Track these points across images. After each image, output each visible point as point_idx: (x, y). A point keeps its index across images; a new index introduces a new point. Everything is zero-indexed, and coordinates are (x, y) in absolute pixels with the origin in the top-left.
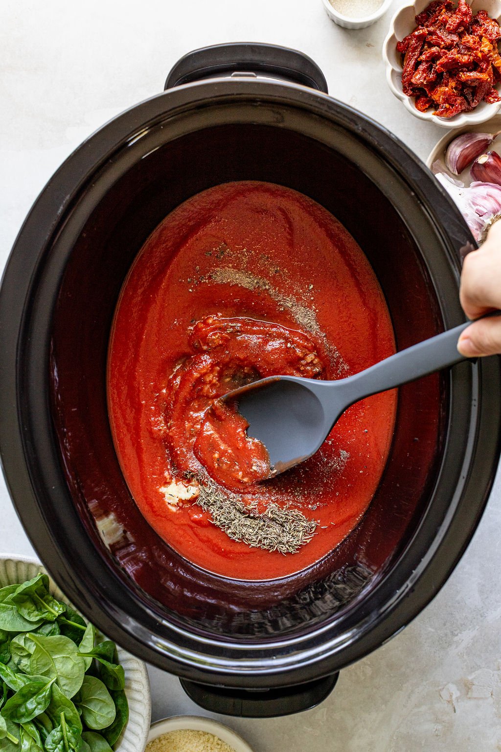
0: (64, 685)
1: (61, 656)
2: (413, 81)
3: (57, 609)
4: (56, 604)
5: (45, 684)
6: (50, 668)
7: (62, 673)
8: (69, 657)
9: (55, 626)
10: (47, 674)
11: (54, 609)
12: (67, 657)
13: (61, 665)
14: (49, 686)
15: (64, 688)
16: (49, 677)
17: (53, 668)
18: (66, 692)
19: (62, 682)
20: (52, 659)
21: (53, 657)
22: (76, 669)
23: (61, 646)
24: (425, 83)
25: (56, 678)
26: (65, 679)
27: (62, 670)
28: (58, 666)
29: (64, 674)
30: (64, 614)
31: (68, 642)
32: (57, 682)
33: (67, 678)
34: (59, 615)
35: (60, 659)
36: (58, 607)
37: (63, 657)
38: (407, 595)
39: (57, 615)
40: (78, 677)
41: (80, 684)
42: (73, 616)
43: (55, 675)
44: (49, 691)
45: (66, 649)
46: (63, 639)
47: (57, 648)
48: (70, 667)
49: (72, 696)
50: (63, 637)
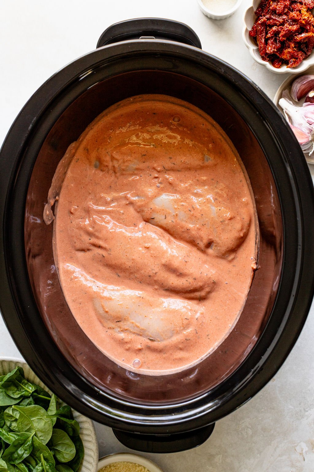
0: (40, 437)
1: (37, 418)
2: (267, 52)
3: (31, 388)
4: (30, 386)
5: (28, 437)
6: (30, 426)
7: (38, 429)
8: (42, 418)
9: (31, 399)
10: (29, 430)
11: (29, 389)
12: (40, 418)
13: (37, 424)
14: (31, 438)
15: (41, 438)
16: (31, 433)
17: (32, 427)
18: (42, 441)
19: (39, 434)
20: (31, 421)
21: (32, 420)
22: (47, 426)
23: (36, 412)
24: (275, 50)
25: (34, 433)
26: (40, 432)
27: (38, 427)
28: (35, 424)
29: (39, 430)
30: (35, 391)
31: (40, 409)
32: (35, 435)
33: (41, 431)
34: (32, 392)
35: (36, 420)
36: (31, 387)
37: (38, 419)
38: (258, 372)
39: (31, 392)
40: (49, 430)
41: (50, 434)
42: (42, 392)
43: (34, 431)
44: (31, 442)
45: (39, 414)
46: (37, 407)
47: (33, 413)
48: (43, 424)
49: (46, 443)
50: (36, 406)
